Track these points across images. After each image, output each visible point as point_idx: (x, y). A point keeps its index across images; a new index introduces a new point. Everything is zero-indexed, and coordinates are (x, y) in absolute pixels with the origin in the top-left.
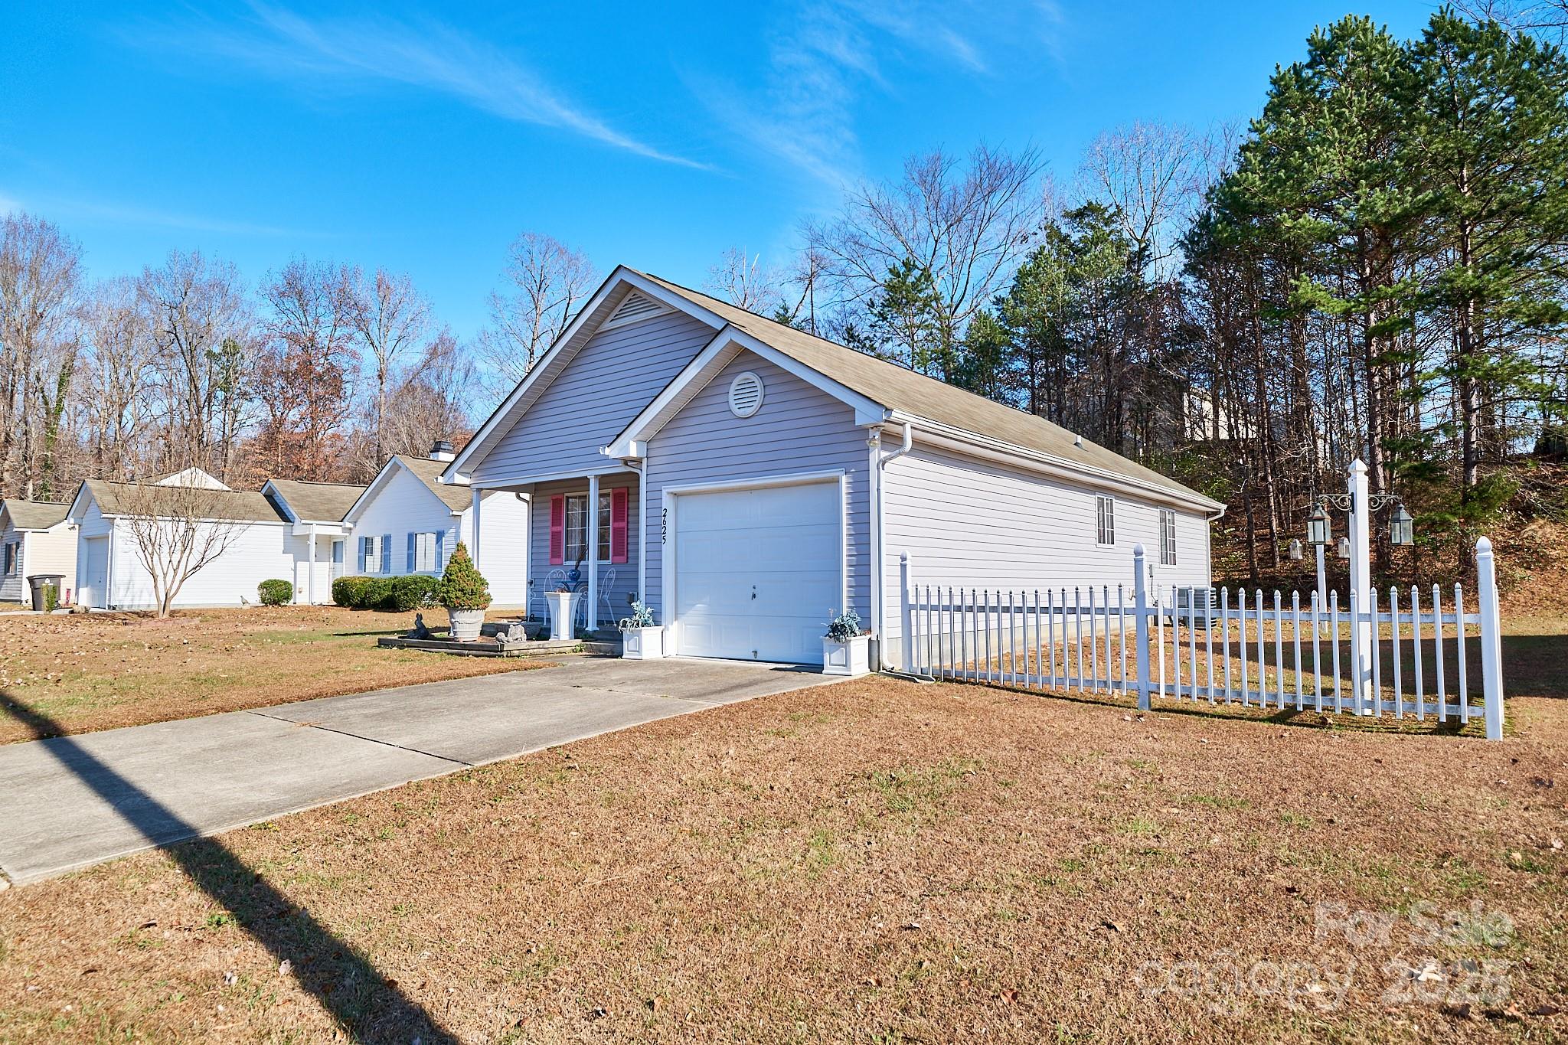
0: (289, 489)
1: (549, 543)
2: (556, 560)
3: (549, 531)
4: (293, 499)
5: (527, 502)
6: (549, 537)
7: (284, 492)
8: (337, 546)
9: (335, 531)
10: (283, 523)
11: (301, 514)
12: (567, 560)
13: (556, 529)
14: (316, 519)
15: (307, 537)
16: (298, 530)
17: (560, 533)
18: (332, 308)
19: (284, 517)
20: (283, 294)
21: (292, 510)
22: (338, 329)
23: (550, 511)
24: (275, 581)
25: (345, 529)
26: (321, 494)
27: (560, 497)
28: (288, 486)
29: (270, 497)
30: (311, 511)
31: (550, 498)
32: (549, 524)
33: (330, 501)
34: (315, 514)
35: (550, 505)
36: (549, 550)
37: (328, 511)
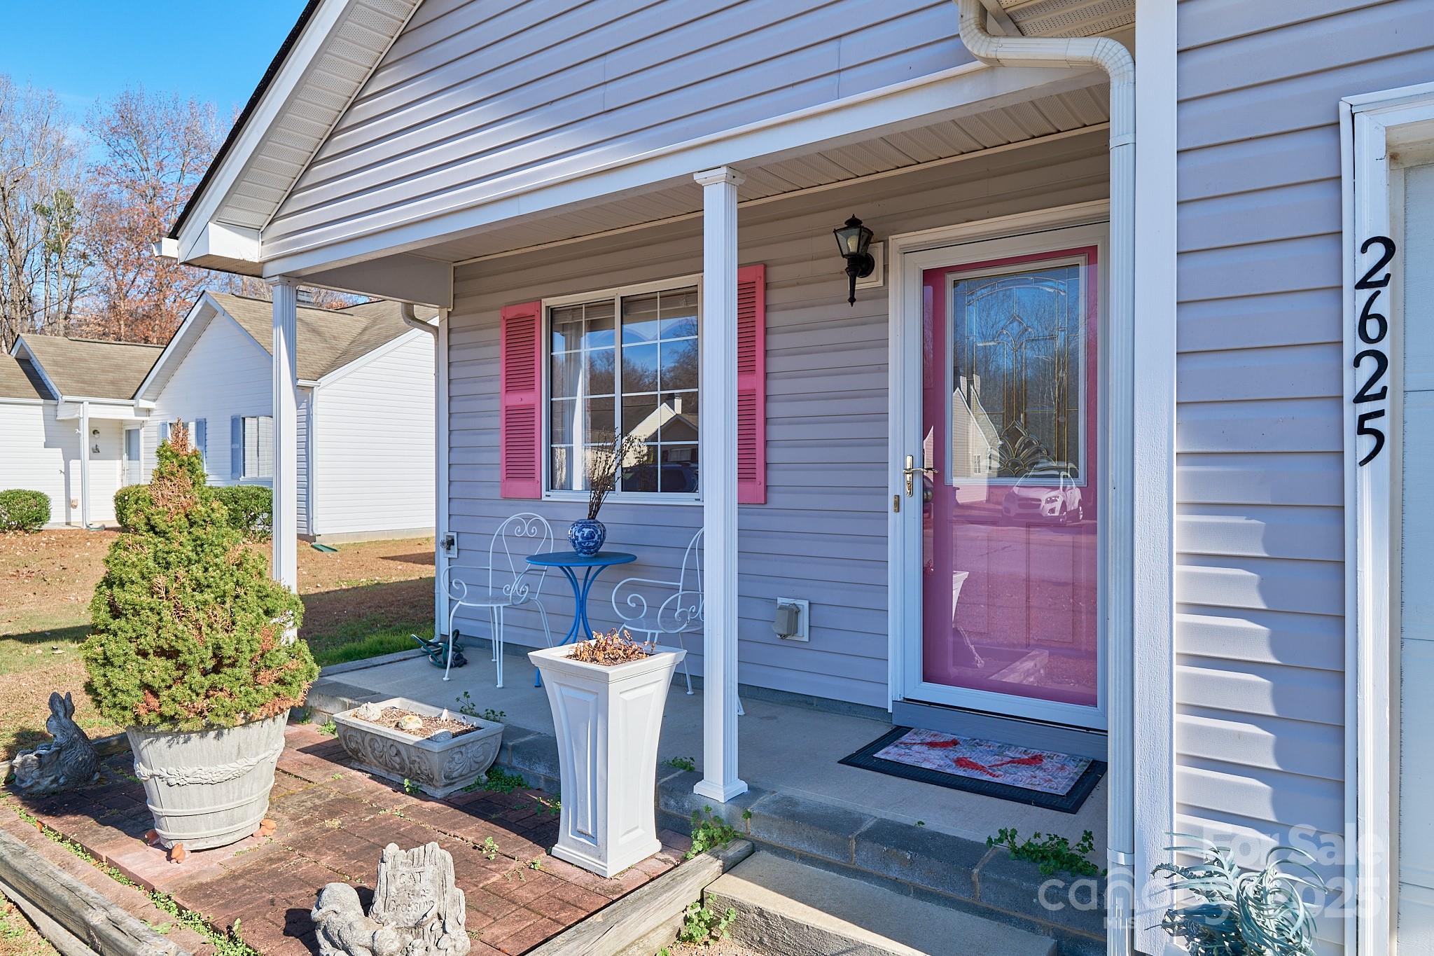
0: (51, 349)
1: (498, 439)
2: (521, 486)
3: (497, 405)
4: (56, 363)
5: (435, 330)
6: (498, 422)
7: (42, 353)
8: (133, 435)
9: (124, 413)
10: (41, 401)
11: (64, 386)
12: (552, 486)
13: (516, 399)
14: (90, 394)
15: (76, 422)
16: (64, 413)
17: (529, 411)
18: (178, 150)
19: (44, 391)
20: (114, 130)
21: (52, 381)
22: (188, 176)
23: (498, 351)
24: (18, 492)
25: (139, 411)
26: (105, 357)
27: (528, 310)
28: (51, 344)
29: (26, 362)
30: (84, 382)
31: (496, 316)
32: (498, 386)
33: (118, 367)
34: (91, 387)
35: (498, 334)
36: (498, 457)
37: (113, 383)
